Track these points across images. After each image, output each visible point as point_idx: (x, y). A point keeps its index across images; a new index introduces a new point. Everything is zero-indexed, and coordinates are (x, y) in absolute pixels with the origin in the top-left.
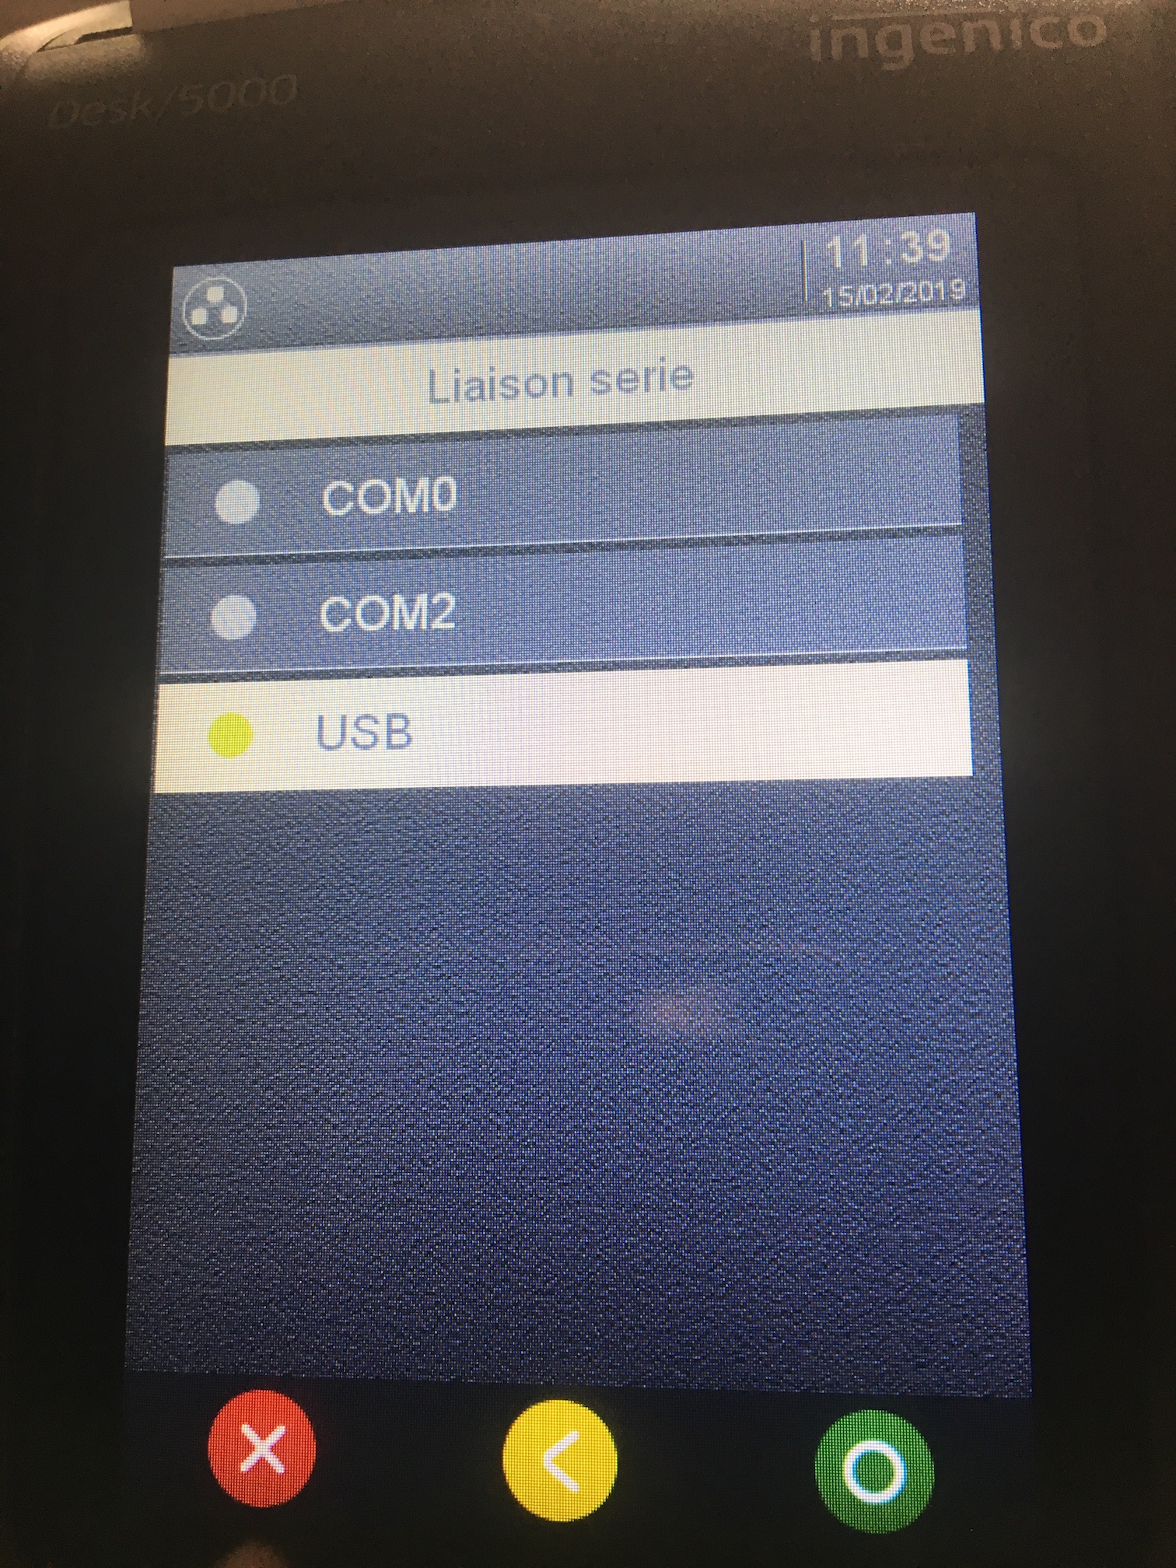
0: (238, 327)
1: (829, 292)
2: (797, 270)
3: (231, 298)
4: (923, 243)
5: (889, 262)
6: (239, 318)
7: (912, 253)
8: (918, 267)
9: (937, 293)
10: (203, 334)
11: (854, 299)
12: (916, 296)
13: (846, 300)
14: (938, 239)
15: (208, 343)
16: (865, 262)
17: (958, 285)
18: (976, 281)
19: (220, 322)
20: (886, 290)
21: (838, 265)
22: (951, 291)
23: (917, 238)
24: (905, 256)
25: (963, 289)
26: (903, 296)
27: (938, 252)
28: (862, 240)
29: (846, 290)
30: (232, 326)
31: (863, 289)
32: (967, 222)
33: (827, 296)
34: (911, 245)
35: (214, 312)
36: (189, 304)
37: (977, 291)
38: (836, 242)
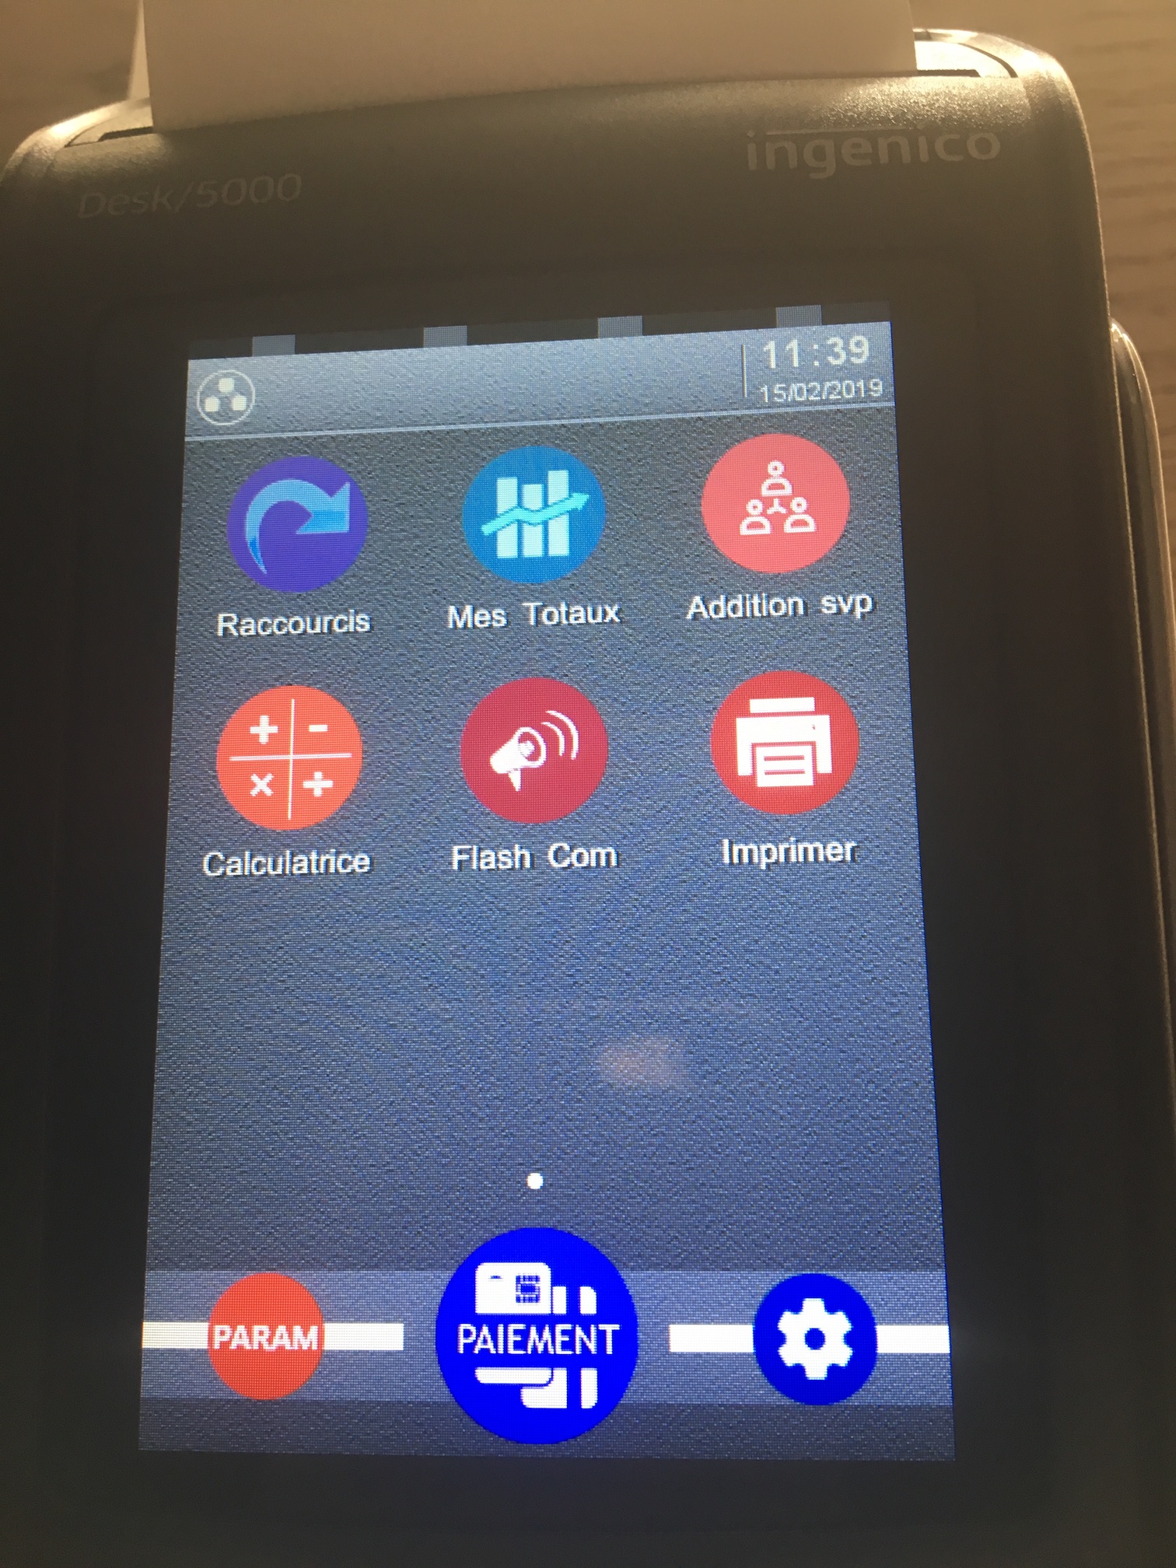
0: (247, 414)
1: (765, 389)
2: (737, 370)
3: (241, 389)
4: (846, 348)
5: (816, 363)
6: (248, 406)
7: (837, 356)
8: (841, 368)
9: (858, 390)
10: (215, 420)
11: (787, 396)
12: (840, 393)
13: (780, 396)
14: (858, 344)
15: (220, 427)
16: (796, 364)
17: (876, 384)
18: (891, 380)
19: (231, 410)
20: (814, 388)
21: (773, 365)
22: (870, 390)
23: (840, 343)
24: (831, 359)
25: (880, 388)
26: (829, 393)
27: (859, 355)
28: (794, 345)
29: (780, 389)
30: (241, 413)
31: (794, 387)
32: (883, 329)
33: (763, 393)
34: (836, 350)
35: (225, 401)
36: (202, 393)
37: (892, 389)
38: (771, 346)
